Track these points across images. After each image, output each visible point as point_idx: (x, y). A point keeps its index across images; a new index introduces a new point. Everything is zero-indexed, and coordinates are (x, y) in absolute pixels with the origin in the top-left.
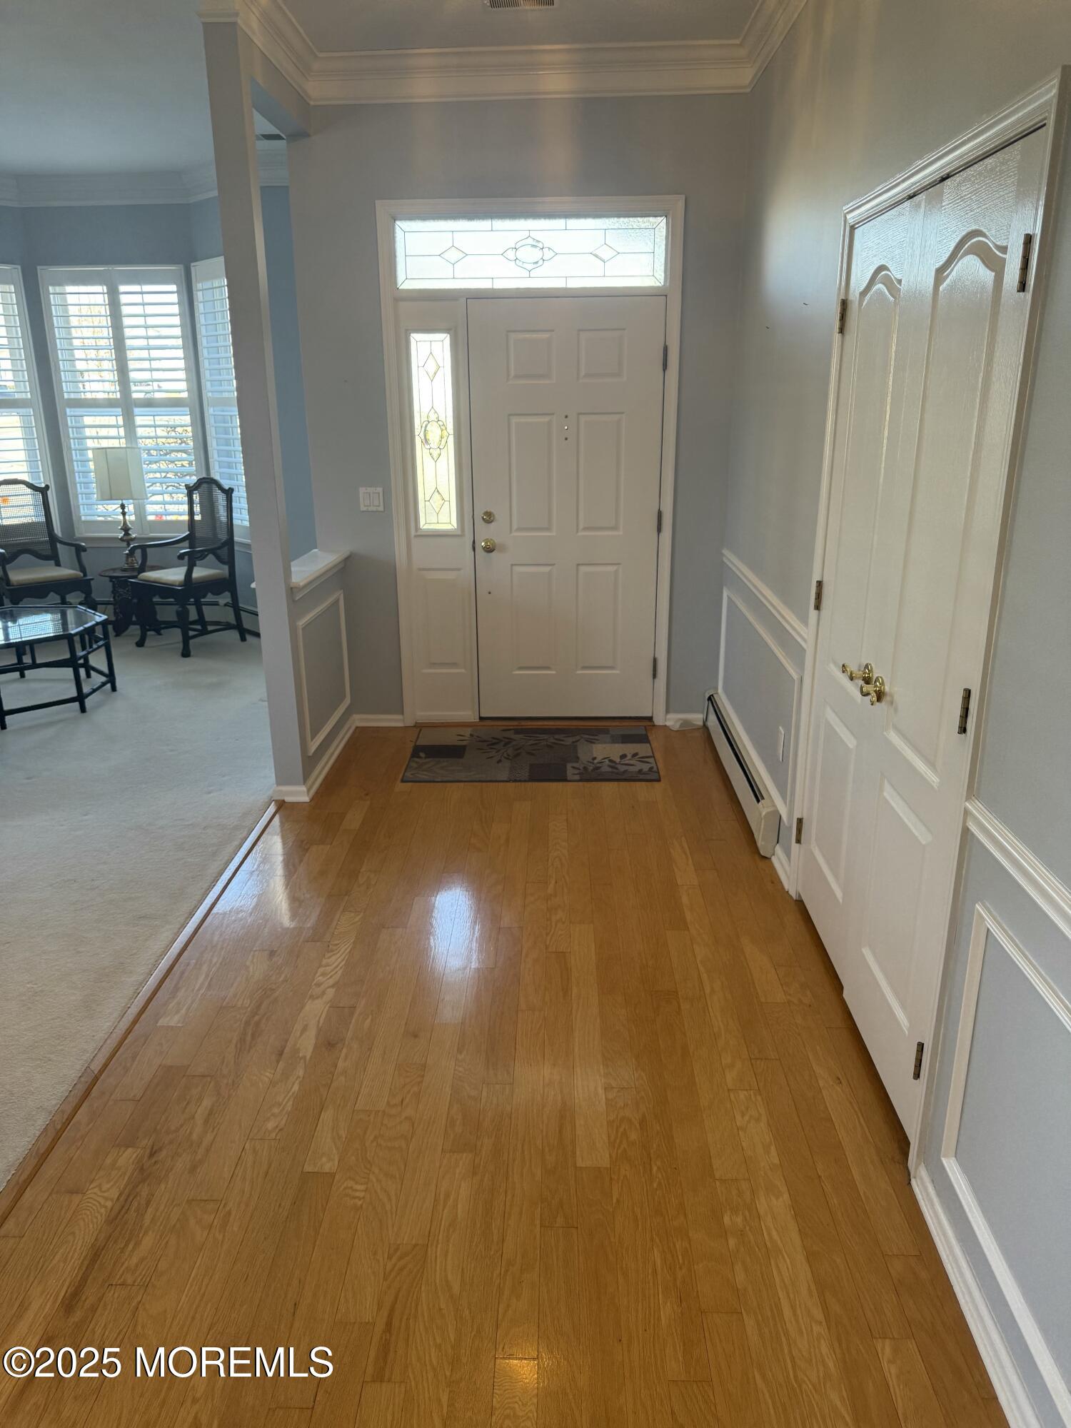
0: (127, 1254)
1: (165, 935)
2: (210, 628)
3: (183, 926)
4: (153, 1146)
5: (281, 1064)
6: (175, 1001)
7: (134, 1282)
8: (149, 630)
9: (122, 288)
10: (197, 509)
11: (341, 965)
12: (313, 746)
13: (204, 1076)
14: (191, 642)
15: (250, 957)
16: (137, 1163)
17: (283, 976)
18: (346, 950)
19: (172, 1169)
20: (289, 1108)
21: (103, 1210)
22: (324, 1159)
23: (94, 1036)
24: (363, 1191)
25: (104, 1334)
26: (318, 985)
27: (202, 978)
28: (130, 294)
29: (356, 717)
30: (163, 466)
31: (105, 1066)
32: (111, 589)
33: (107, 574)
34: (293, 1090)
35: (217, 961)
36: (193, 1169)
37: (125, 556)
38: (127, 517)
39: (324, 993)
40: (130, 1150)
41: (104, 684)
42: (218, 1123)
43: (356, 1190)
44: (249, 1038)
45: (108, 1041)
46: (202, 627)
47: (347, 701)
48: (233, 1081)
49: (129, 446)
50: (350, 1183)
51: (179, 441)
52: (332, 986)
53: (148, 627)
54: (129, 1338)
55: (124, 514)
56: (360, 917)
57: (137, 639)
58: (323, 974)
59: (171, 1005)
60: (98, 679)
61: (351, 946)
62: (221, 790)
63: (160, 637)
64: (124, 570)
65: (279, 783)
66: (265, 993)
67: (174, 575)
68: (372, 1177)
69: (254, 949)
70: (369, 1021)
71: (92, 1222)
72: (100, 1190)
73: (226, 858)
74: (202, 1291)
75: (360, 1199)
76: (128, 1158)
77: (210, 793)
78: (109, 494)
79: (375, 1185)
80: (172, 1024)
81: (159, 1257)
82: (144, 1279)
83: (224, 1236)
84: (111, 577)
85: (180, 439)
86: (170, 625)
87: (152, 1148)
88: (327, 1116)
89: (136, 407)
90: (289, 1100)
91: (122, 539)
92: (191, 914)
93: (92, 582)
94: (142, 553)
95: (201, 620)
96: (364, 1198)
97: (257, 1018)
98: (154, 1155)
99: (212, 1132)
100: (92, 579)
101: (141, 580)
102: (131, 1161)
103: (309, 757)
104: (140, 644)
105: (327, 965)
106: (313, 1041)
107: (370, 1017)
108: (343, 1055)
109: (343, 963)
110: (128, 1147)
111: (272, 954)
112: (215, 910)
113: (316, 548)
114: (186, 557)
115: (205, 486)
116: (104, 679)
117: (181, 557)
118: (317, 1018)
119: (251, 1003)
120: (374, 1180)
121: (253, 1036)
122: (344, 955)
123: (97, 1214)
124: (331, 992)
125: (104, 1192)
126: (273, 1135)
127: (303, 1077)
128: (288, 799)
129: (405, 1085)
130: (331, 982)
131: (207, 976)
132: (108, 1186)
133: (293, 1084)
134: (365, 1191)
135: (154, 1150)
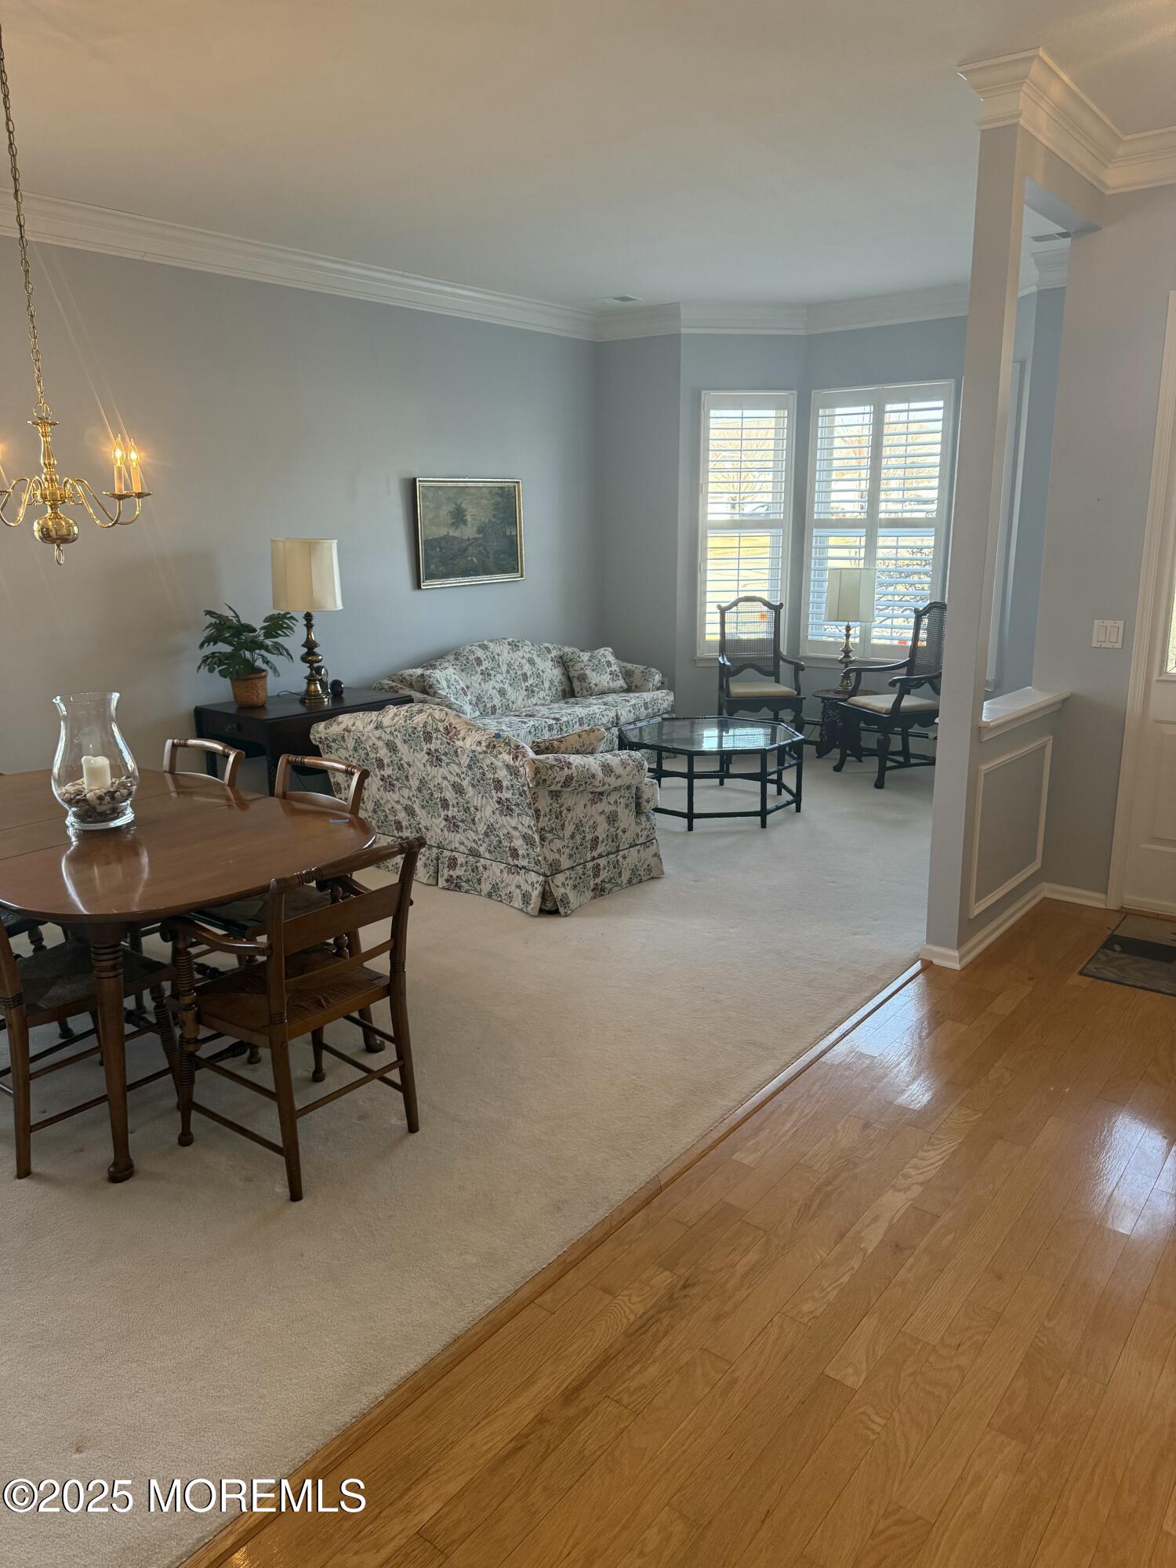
0: (631, 1374)
1: (768, 1068)
2: (913, 761)
3: (787, 1065)
4: (688, 1278)
5: (838, 1248)
6: (754, 1141)
7: (629, 1404)
8: (849, 755)
9: (888, 407)
10: (923, 635)
11: (937, 1164)
12: (977, 909)
13: (758, 1228)
14: (887, 773)
15: (843, 1121)
16: (669, 1289)
17: (871, 1153)
18: (948, 1149)
19: (697, 1310)
20: (831, 1297)
21: (625, 1321)
22: (850, 1370)
23: (671, 1147)
24: (880, 1425)
25: (587, 1441)
26: (906, 1177)
27: (788, 1125)
28: (895, 413)
29: (1045, 885)
30: (901, 588)
31: (673, 1180)
32: (822, 710)
33: (820, 695)
34: (841, 1280)
35: (808, 1114)
36: (718, 1318)
37: (841, 678)
38: (851, 640)
39: (909, 1188)
40: (667, 1273)
41: (789, 803)
42: (756, 1283)
43: (873, 1422)
44: (814, 1206)
45: (683, 1157)
46: (905, 760)
47: (1036, 865)
48: (785, 1245)
49: (867, 567)
50: (870, 1411)
51: (924, 563)
52: (921, 1184)
53: (848, 752)
54: (606, 1458)
55: (848, 636)
56: (977, 1116)
57: (835, 763)
58: (915, 1167)
59: (750, 1144)
60: (786, 797)
61: (955, 1148)
62: (868, 934)
63: (860, 764)
64: (838, 692)
65: (929, 940)
66: (846, 1165)
67: (882, 702)
68: (895, 1414)
69: (850, 1113)
70: (950, 1237)
71: (613, 1328)
72: (629, 1300)
73: (852, 1008)
74: (684, 1448)
75: (873, 1431)
76: (663, 1280)
77: (855, 934)
78: (836, 616)
79: (897, 1425)
80: (745, 1161)
81: (658, 1391)
82: (637, 1407)
83: (723, 1402)
84: (824, 699)
85: (925, 561)
86: (871, 753)
87: (687, 1280)
88: (869, 1323)
89: (880, 527)
90: (835, 1288)
91: (841, 661)
92: (798, 1056)
93: (804, 701)
94: (856, 676)
95: (905, 752)
96: (879, 1433)
97: (829, 1188)
98: (685, 1288)
99: (748, 1288)
100: (805, 698)
101: (852, 705)
102: (665, 1284)
103: (970, 920)
104: (838, 768)
105: (923, 1159)
106: (880, 1238)
107: (953, 1234)
108: (908, 1264)
109: (941, 1162)
110: (666, 1270)
111: (866, 1126)
112: (823, 1059)
113: (1030, 686)
114: (898, 685)
115: (935, 611)
116: (790, 798)
117: (893, 684)
118: (893, 1213)
119: (828, 1170)
120: (897, 1418)
121: (820, 1204)
122: (944, 1154)
123: (619, 1322)
124: (916, 1190)
125: (633, 1304)
126: (806, 1320)
127: (857, 1271)
128: (936, 961)
129: (969, 1328)
130: (921, 1178)
131: (794, 1126)
132: (638, 1300)
133: (844, 1274)
134: (883, 1427)
135: (688, 1283)
